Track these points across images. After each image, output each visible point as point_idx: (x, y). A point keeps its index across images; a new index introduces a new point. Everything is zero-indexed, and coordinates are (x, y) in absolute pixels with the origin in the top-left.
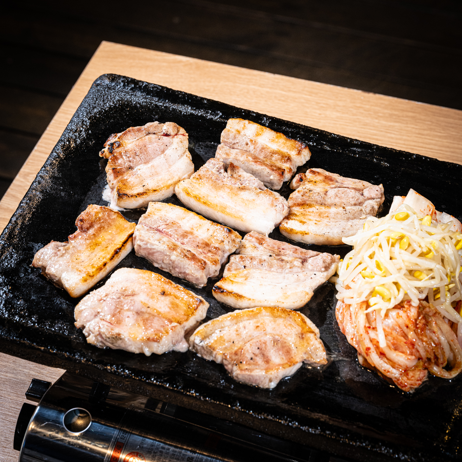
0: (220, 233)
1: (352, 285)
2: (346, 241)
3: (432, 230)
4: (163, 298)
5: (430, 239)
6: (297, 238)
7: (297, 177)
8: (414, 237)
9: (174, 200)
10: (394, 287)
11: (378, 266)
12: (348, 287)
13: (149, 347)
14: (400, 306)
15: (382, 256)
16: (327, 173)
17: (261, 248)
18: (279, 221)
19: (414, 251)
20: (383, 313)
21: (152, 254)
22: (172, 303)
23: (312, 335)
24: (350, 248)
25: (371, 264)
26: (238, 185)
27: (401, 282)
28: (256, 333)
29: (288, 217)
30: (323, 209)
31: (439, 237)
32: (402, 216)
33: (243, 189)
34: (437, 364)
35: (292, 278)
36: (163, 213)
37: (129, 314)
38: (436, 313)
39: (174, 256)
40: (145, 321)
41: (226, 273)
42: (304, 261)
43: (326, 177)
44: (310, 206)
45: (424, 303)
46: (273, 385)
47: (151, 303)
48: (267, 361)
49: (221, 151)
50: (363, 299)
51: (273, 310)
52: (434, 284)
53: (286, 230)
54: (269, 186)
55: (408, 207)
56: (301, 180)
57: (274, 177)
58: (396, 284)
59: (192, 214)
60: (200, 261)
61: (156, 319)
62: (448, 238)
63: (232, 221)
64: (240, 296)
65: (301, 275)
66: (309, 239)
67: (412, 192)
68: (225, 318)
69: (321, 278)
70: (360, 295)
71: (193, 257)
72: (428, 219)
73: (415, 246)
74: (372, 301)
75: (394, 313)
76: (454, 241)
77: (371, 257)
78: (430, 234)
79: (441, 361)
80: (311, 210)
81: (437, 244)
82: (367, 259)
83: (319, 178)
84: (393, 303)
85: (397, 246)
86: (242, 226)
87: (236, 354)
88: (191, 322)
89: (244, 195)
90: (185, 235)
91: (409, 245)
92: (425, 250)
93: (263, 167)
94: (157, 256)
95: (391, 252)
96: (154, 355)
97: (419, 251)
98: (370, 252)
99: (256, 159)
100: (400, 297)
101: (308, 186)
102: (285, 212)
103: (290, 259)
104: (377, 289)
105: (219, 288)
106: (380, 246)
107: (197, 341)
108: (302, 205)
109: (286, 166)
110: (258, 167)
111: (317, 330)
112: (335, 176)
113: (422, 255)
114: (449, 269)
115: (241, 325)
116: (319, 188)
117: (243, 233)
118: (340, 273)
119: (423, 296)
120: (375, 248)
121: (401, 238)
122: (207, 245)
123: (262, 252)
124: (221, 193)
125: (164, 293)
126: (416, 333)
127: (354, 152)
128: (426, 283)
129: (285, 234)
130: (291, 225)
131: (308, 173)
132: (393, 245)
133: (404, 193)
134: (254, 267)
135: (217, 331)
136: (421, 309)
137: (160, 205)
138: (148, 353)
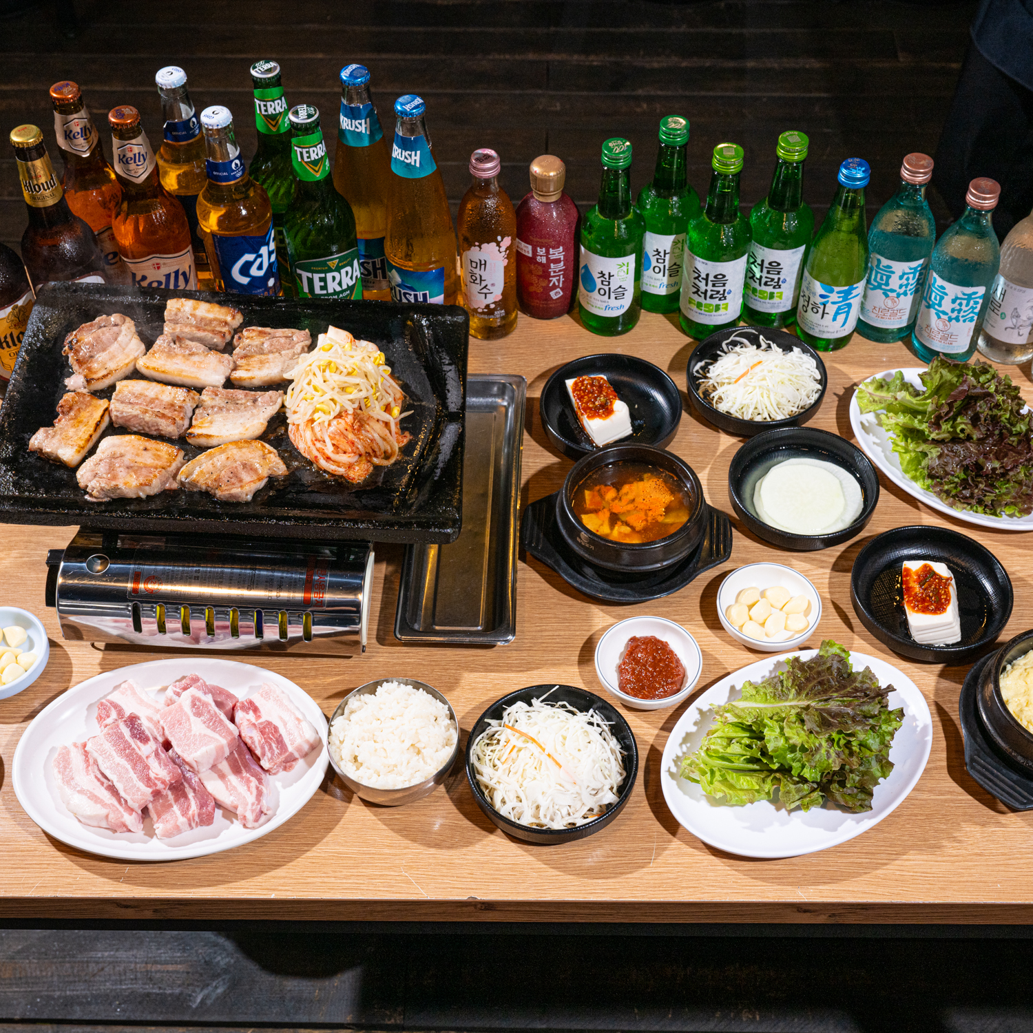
0: (181, 394)
1: (297, 409)
2: (287, 376)
3: (353, 353)
4: (145, 452)
5: (352, 361)
6: (246, 383)
7: (236, 337)
8: (339, 361)
9: (136, 375)
10: (332, 403)
11: (316, 389)
12: (295, 412)
13: (143, 491)
14: (339, 416)
15: (318, 381)
16: (260, 329)
17: (217, 398)
18: (227, 374)
19: (341, 372)
20: (326, 424)
21: (129, 420)
22: (154, 455)
23: (272, 455)
24: (291, 381)
25: (310, 389)
26: (187, 352)
27: (336, 398)
28: (229, 463)
29: (235, 368)
30: (263, 357)
31: (360, 358)
32: (328, 347)
33: (192, 354)
34: (376, 456)
35: (248, 414)
36: (130, 388)
37: (121, 469)
38: (370, 417)
39: (147, 417)
40: (136, 472)
41: (194, 423)
42: (255, 401)
43: (260, 332)
44: (252, 356)
45: (359, 411)
46: (249, 498)
47: (138, 459)
48: (241, 481)
49: (167, 328)
50: (308, 417)
51: (236, 443)
52: (363, 394)
53: (236, 379)
54: (212, 348)
55: (331, 339)
56: (240, 338)
57: (217, 340)
58: (332, 400)
59: (154, 384)
60: (169, 418)
61: (144, 470)
62: (367, 358)
63: (188, 381)
64: (209, 436)
65: (254, 411)
66: (256, 382)
67: (331, 328)
68: (201, 457)
69: (272, 410)
70: (305, 414)
71: (164, 416)
72: (348, 346)
73: (341, 368)
74: (316, 416)
75: (335, 422)
76: (372, 359)
77: (309, 384)
78: (352, 357)
79: (378, 453)
80: (253, 359)
81: (358, 363)
82: (306, 386)
83: (254, 334)
84: (333, 414)
85: (327, 371)
86: (198, 383)
87: (215, 480)
88: (174, 466)
89: (195, 358)
90: (152, 401)
91: (337, 368)
92: (350, 370)
93: (206, 333)
94: (134, 422)
95: (323, 376)
96: (148, 497)
97: (345, 371)
98: (307, 381)
99: (199, 328)
100: (338, 409)
101: (247, 341)
102: (231, 366)
103: (243, 401)
104: (318, 406)
105: (190, 434)
106: (314, 374)
107: (183, 480)
108: (245, 357)
109: (225, 329)
110: (201, 334)
111: (275, 451)
112: (268, 330)
113: (349, 374)
114: (372, 382)
115: (215, 459)
116: (257, 342)
117: (200, 390)
118: (286, 404)
119: (356, 405)
120: (311, 377)
121: (329, 364)
122: (172, 405)
123: (218, 401)
124: (175, 360)
125: (146, 449)
126: (355, 434)
127: (281, 307)
128: (355, 395)
129: (236, 383)
130: (238, 374)
131: (245, 333)
132: (324, 371)
133: (325, 331)
134: (216, 413)
135: (198, 468)
136: (355, 415)
137: (125, 382)
138: (143, 495)
